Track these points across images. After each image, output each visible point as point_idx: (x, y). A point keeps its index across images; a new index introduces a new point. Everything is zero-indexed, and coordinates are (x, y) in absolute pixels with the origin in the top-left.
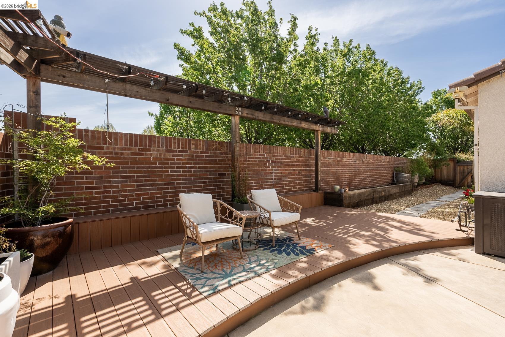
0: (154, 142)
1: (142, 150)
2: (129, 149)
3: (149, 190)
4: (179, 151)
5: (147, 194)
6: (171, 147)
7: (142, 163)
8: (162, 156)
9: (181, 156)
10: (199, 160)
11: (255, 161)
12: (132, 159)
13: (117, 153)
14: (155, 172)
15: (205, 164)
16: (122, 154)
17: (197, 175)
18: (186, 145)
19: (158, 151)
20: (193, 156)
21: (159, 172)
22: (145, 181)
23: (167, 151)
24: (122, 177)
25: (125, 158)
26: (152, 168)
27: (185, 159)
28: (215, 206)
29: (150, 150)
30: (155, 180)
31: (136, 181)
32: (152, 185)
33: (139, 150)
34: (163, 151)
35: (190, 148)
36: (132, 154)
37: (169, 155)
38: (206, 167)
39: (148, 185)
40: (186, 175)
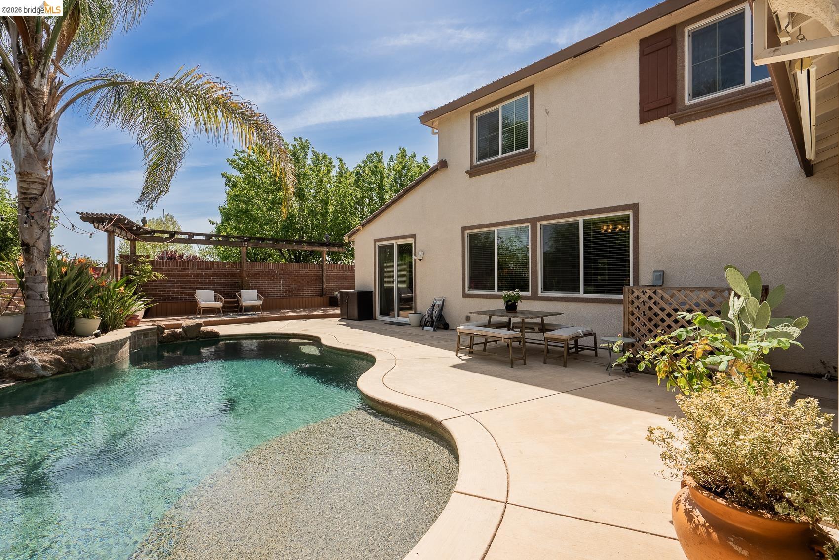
0: (190, 265)
1: (183, 269)
2: (176, 269)
3: (188, 290)
4: (206, 269)
5: (186, 293)
6: (201, 267)
7: (183, 276)
8: (195, 272)
9: (207, 272)
10: (220, 274)
11: (264, 274)
12: (178, 274)
13: (169, 271)
14: (191, 281)
15: (224, 276)
16: (172, 271)
17: (218, 283)
18: (211, 265)
19: (193, 269)
20: (215, 272)
21: (193, 281)
22: (185, 285)
23: (198, 269)
24: (173, 283)
25: (174, 274)
26: (189, 279)
27: (210, 274)
28: (215, 296)
29: (188, 269)
30: (191, 286)
31: (180, 286)
32: (189, 288)
33: (182, 269)
34: (196, 269)
35: (213, 267)
36: (178, 271)
37: (200, 271)
38: (225, 278)
39: (187, 288)
40: (210, 283)
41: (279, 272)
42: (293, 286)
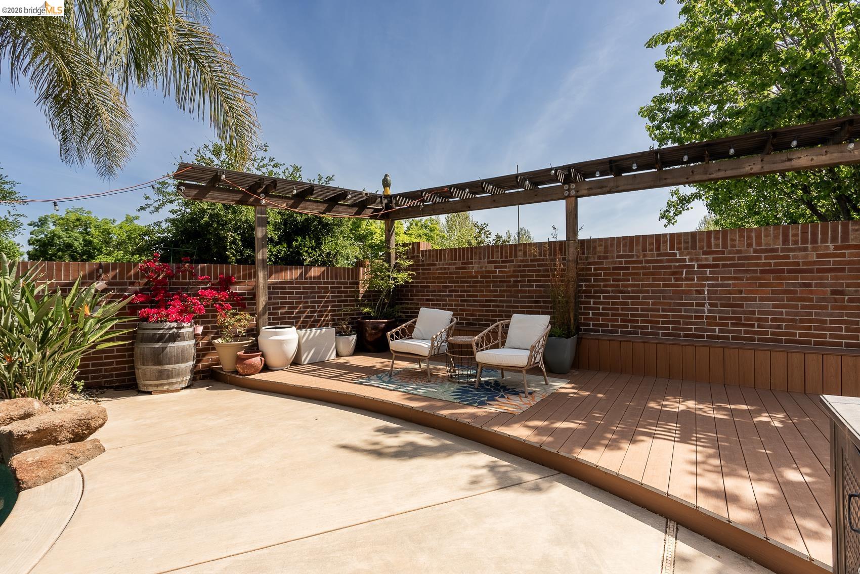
0: (476, 253)
1: (465, 263)
2: (454, 264)
3: (471, 306)
4: (503, 262)
5: (469, 310)
6: (493, 257)
7: (464, 277)
8: (484, 269)
9: (505, 267)
10: (529, 271)
12: (456, 273)
13: (445, 269)
14: (476, 287)
15: (537, 276)
16: (449, 269)
17: (525, 291)
18: (511, 253)
19: (479, 263)
20: (520, 266)
21: (481, 287)
22: (468, 296)
23: (489, 262)
24: (450, 291)
25: (451, 273)
26: (474, 282)
27: (509, 271)
29: (471, 263)
30: (477, 296)
31: (460, 296)
32: (474, 301)
33: (463, 263)
34: (484, 262)
35: (516, 256)
36: (457, 268)
37: (491, 267)
38: (539, 281)
39: (470, 301)
40: (511, 292)
41: (697, 260)
42: (756, 306)
